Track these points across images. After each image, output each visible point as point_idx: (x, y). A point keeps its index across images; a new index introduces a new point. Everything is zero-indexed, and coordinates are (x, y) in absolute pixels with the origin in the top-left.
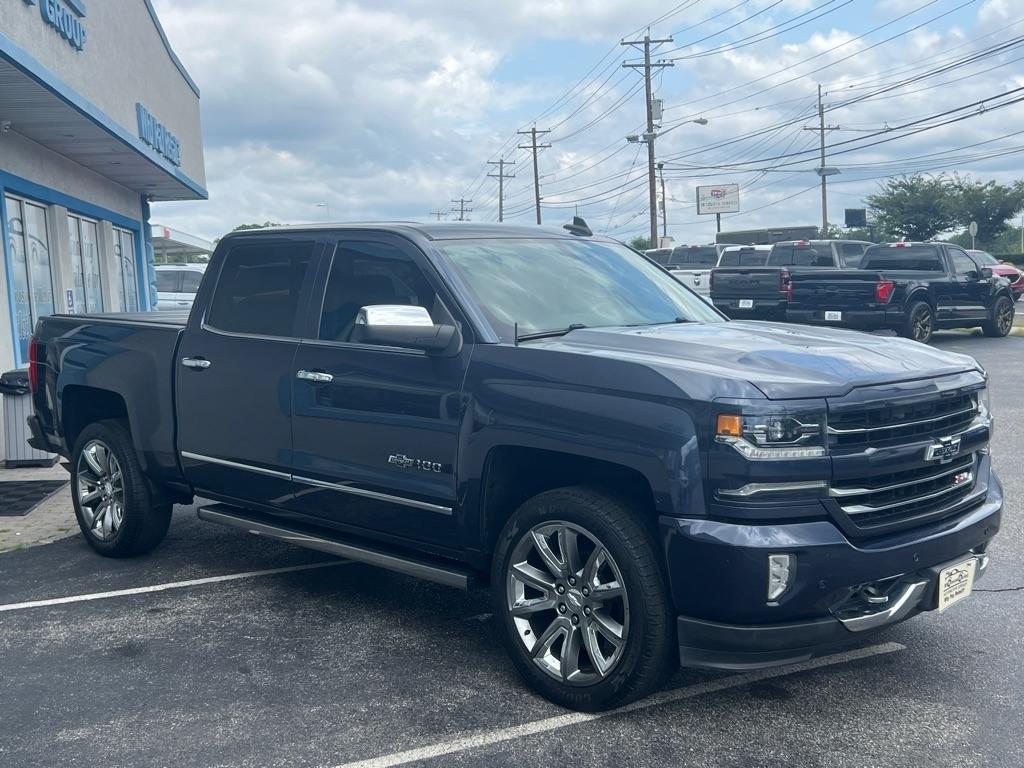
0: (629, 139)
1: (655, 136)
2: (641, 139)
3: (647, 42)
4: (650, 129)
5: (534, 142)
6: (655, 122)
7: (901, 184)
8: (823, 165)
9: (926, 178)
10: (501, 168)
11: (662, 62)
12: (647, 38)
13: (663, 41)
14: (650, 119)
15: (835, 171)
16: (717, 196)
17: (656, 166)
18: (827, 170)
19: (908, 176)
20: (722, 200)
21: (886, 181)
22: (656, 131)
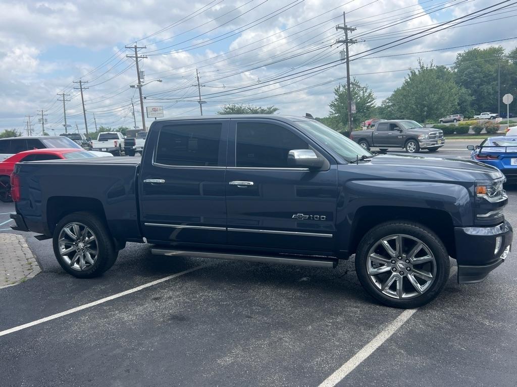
0: (131, 86)
1: (142, 86)
2: (136, 86)
3: (136, 48)
4: (139, 83)
5: (81, 86)
6: (141, 80)
7: (229, 108)
8: (200, 99)
9: (237, 106)
10: (64, 97)
11: (142, 56)
12: (136, 46)
13: (142, 48)
14: (139, 79)
15: (205, 102)
16: (155, 111)
17: (143, 98)
18: (202, 102)
19: (231, 105)
20: (157, 112)
21: (224, 106)
22: (142, 84)
